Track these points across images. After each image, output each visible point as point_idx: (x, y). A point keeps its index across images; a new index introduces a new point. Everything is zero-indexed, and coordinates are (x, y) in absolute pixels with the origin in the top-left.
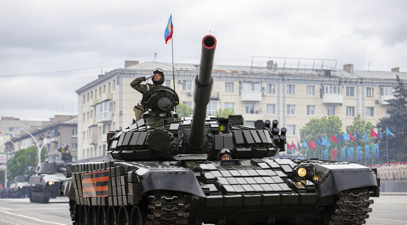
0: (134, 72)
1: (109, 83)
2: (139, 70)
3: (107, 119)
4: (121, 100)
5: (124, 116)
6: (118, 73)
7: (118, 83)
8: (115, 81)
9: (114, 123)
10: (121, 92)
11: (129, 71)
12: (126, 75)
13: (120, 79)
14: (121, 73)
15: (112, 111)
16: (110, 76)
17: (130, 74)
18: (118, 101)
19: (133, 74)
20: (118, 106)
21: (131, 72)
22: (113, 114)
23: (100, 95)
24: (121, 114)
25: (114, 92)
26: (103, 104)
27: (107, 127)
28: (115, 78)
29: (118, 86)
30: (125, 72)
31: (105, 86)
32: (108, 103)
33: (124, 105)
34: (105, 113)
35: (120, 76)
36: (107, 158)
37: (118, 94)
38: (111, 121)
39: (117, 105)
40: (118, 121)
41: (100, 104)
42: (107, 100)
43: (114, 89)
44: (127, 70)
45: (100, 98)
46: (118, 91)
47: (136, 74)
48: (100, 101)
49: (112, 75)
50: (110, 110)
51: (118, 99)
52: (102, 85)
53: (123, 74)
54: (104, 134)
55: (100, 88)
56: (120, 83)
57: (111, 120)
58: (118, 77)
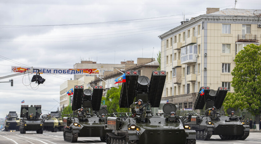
0: (218, 18)
1: (194, 28)
2: (222, 16)
3: (192, 61)
4: (206, 43)
5: (208, 58)
6: (203, 19)
7: (203, 28)
8: (199, 26)
9: (199, 64)
10: (206, 36)
11: (213, 17)
12: (210, 20)
13: (205, 24)
14: (206, 19)
15: (197, 53)
16: (195, 21)
17: (214, 19)
18: (203, 44)
19: (217, 19)
20: (203, 49)
21: (215, 18)
22: (198, 56)
23: (184, 39)
24: (206, 56)
25: (199, 36)
26: (188, 47)
27: (191, 68)
28: (200, 23)
29: (203, 30)
30: (209, 18)
31: (189, 31)
32: (193, 46)
33: (208, 48)
34: (190, 55)
35: (205, 22)
36: (192, 96)
37: (203, 38)
38: (195, 63)
39: (202, 47)
40: (203, 62)
41: (186, 47)
42: (192, 44)
43: (199, 34)
44: (211, 16)
45: (184, 42)
46: (203, 35)
47: (220, 19)
48: (184, 45)
49: (196, 20)
50: (194, 53)
51: (203, 42)
52: (186, 30)
53: (207, 20)
54: (188, 74)
55: (184, 33)
56: (205, 28)
57: (196, 61)
58: (203, 23)
